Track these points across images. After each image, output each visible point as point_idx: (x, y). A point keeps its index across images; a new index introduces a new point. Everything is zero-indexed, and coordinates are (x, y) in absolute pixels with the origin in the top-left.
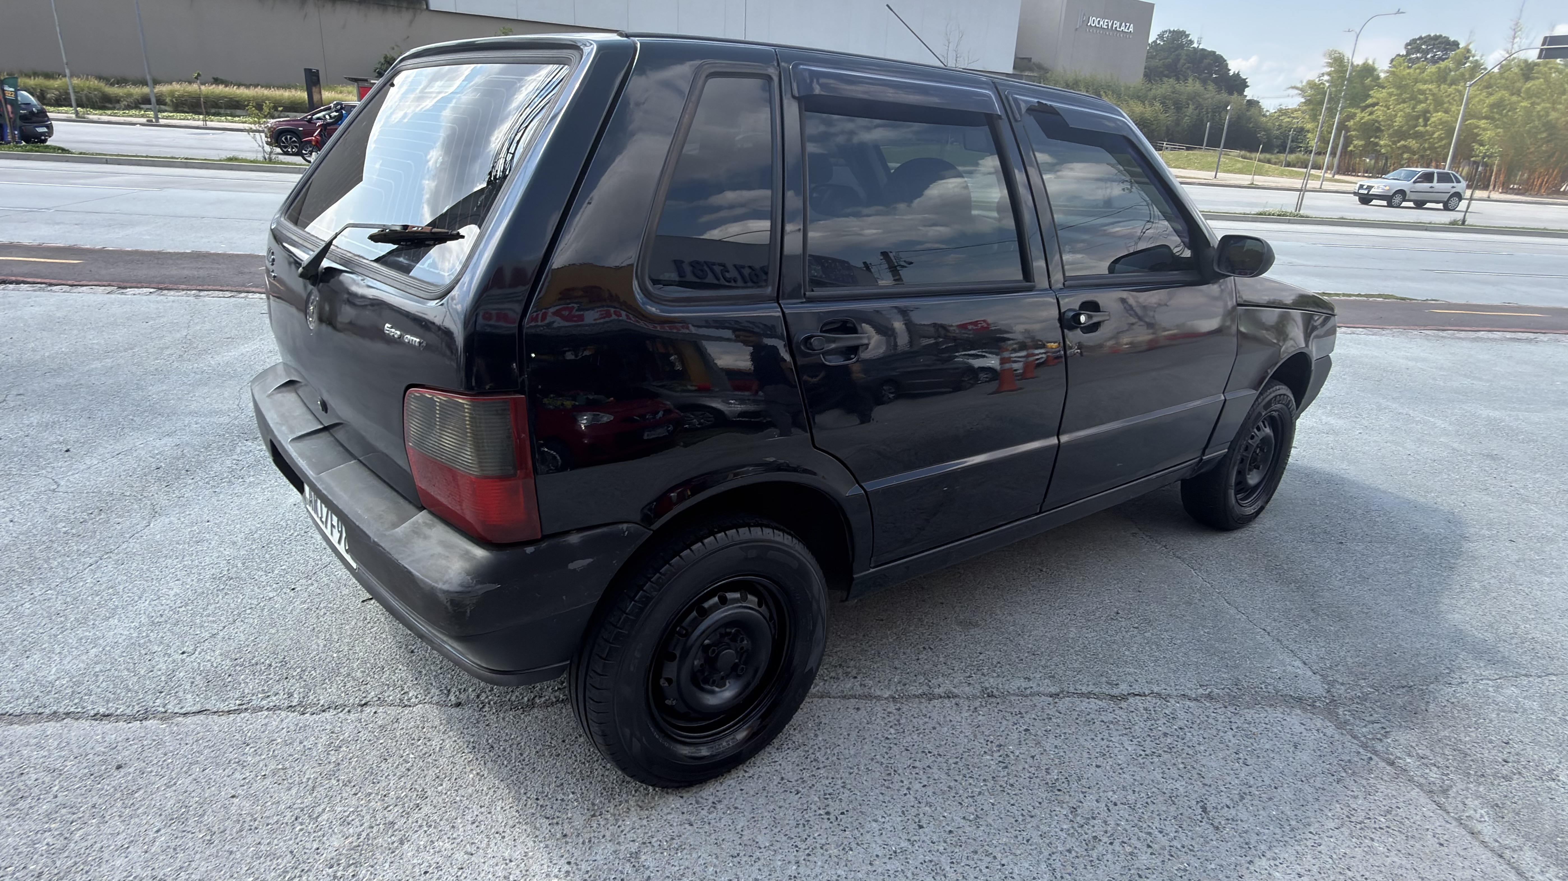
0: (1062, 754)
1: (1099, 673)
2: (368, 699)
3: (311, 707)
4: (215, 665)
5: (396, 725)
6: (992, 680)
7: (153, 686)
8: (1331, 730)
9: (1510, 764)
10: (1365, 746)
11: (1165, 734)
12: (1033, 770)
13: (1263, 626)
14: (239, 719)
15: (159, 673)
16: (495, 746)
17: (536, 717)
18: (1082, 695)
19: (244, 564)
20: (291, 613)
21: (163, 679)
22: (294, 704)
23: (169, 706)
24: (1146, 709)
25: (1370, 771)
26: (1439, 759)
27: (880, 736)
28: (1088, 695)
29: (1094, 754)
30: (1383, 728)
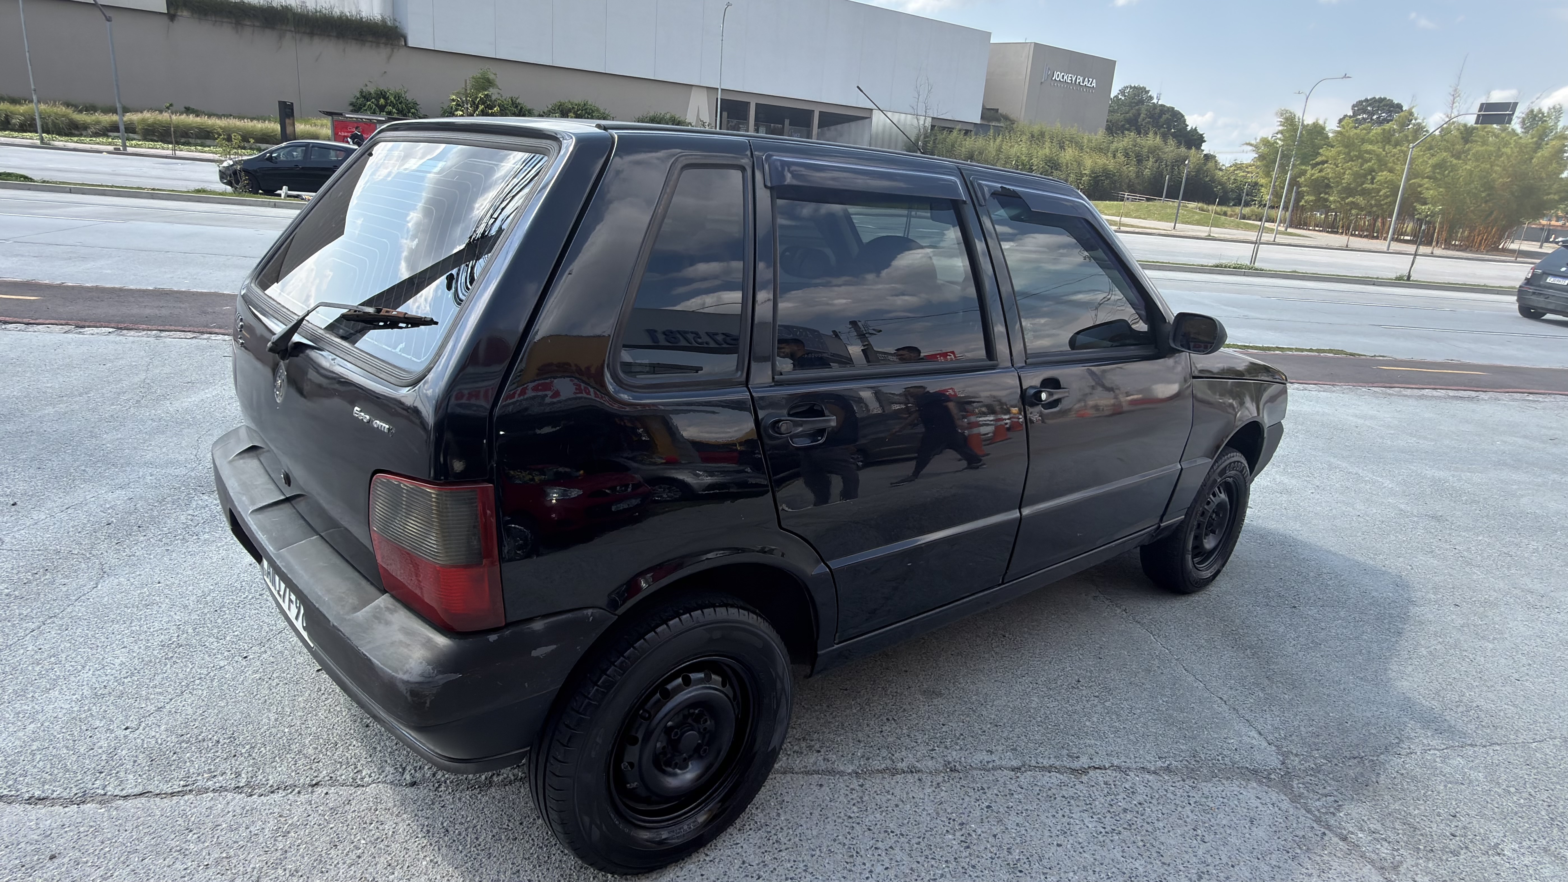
0: (1024, 832)
1: (1060, 745)
2: (319, 779)
3: (259, 788)
4: (160, 742)
5: (347, 807)
6: (954, 753)
7: (93, 765)
8: (1286, 804)
9: (1458, 838)
10: (1318, 821)
11: (1125, 810)
12: (994, 850)
13: (1220, 694)
14: (182, 802)
15: (100, 751)
16: (450, 829)
17: (494, 797)
18: (1043, 769)
19: (194, 629)
20: (243, 683)
21: (104, 757)
22: (241, 785)
23: (108, 788)
24: (1106, 783)
25: (1324, 847)
26: (1389, 833)
27: (842, 815)
28: (1049, 769)
29: (1055, 832)
30: (1336, 801)
